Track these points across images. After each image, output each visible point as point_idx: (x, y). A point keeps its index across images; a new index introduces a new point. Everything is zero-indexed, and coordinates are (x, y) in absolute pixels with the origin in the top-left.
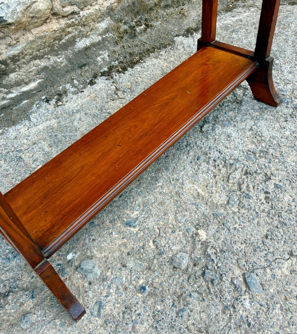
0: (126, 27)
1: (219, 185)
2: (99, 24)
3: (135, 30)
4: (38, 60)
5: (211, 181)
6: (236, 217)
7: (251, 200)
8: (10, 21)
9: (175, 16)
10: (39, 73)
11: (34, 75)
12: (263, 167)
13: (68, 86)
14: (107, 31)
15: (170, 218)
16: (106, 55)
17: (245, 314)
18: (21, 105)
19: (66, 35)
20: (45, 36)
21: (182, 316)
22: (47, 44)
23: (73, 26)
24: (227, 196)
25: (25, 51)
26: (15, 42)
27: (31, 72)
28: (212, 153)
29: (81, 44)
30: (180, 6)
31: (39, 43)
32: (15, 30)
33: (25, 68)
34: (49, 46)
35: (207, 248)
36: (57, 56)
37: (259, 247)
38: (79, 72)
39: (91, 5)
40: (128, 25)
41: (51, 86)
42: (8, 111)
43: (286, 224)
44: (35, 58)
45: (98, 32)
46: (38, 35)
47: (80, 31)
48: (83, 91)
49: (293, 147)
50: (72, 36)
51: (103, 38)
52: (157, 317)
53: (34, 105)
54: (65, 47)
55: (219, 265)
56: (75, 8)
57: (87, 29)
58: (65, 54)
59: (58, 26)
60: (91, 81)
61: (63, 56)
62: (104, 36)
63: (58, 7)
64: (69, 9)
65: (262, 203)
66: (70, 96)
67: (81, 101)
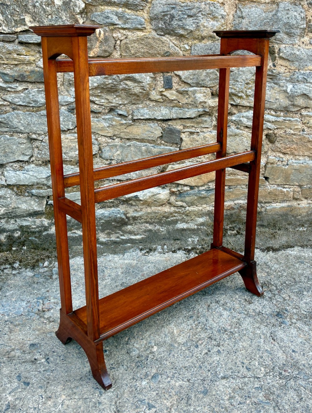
1: (188, 334)
2: (198, 219)
3: (227, 232)
4: (148, 225)
5: (186, 330)
6: (180, 352)
7: (196, 349)
8: (141, 198)
9: (267, 235)
10: (145, 231)
11: (142, 232)
12: (222, 339)
13: (159, 247)
14: (202, 224)
16: (196, 240)
17: (139, 385)
18: (126, 245)
19: (172, 217)
20: (158, 213)
22: (157, 218)
23: (179, 213)
24: (186, 341)
25: (143, 216)
26: (139, 210)
27: (141, 229)
28: (201, 319)
29: (180, 226)
30: (276, 229)
31: (153, 215)
32: (142, 204)
33: (139, 225)
34: (158, 219)
35: (150, 354)
36: (161, 226)
37: (176, 368)
38: (172, 242)
39: (197, 206)
41: (149, 243)
42: (117, 245)
43: (201, 368)
44: (147, 222)
45: (196, 223)
46: (154, 211)
47: (183, 218)
48: (165, 254)
49: (251, 340)
50: (176, 219)
51: (198, 228)
53: (132, 249)
54: (169, 223)
55: (148, 363)
56: (184, 204)
57: (189, 218)
58: (167, 227)
59: (169, 210)
60: (174, 250)
61: (166, 228)
62: (199, 227)
63: (173, 200)
64: (180, 203)
65: (201, 354)
66: (155, 253)
67: (158, 258)
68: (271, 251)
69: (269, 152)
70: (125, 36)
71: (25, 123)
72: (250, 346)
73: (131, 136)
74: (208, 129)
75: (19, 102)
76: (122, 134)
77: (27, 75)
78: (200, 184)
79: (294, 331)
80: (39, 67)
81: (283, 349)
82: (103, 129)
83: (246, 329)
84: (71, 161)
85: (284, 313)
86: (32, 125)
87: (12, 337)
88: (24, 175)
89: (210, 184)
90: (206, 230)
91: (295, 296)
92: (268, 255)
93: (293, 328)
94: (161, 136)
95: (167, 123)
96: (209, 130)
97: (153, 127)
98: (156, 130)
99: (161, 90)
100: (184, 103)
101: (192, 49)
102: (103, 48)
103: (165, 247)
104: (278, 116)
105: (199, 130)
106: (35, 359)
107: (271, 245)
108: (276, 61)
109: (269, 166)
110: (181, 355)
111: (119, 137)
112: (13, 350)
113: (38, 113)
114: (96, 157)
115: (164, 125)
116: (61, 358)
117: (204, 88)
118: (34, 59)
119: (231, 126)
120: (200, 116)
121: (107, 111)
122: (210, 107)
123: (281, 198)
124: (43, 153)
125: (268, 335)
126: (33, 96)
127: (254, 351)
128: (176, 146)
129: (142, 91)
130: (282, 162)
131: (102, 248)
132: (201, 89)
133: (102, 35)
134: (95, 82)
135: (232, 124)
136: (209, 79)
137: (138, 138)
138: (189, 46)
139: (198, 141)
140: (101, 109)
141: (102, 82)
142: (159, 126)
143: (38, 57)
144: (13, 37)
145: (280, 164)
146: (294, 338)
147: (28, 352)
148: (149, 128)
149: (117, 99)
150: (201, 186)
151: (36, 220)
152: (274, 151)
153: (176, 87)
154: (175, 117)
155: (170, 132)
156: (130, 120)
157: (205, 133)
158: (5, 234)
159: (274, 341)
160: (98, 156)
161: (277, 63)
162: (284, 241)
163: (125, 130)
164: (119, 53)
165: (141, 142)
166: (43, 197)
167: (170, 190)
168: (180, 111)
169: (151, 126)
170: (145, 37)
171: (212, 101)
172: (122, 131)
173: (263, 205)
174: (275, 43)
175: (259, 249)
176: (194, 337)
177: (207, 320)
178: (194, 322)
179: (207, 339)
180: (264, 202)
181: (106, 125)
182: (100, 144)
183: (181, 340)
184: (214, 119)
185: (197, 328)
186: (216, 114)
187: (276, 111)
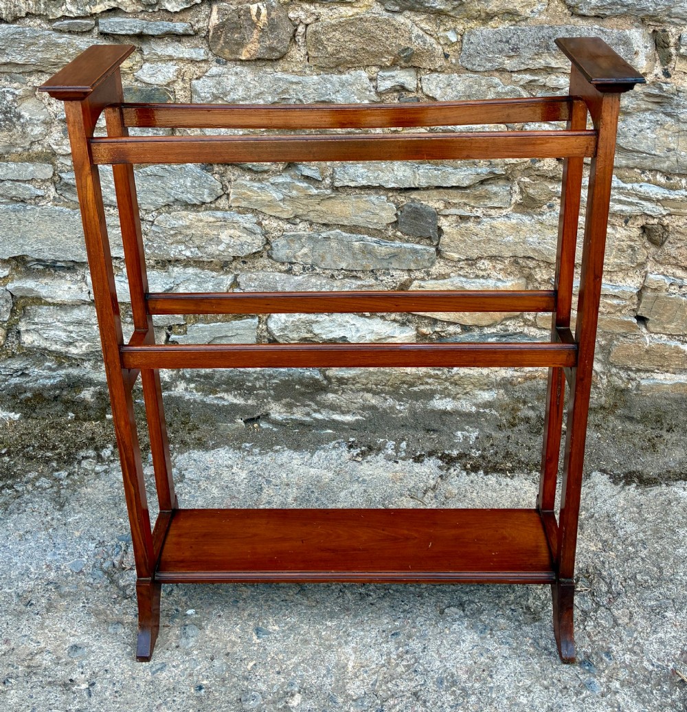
0: (531, 414)
1: (375, 677)
2: (481, 392)
4: (371, 395)
9: (636, 441)
10: (364, 408)
11: (356, 409)
13: (391, 444)
14: (489, 405)
16: (474, 435)
18: (322, 432)
19: (422, 384)
20: (391, 374)
22: (390, 383)
23: (436, 379)
25: (359, 379)
27: (355, 403)
29: (439, 404)
30: (661, 430)
31: (380, 377)
33: (350, 395)
34: (392, 386)
36: (399, 401)
38: (420, 434)
40: (538, 412)
41: (371, 432)
42: (306, 430)
44: (369, 391)
45: (475, 401)
47: (446, 388)
48: (397, 462)
50: (431, 389)
51: (478, 413)
53: (334, 442)
54: (417, 396)
57: (459, 389)
58: (410, 404)
60: (420, 456)
61: (408, 405)
62: (482, 411)
66: (378, 458)
67: (380, 472)
68: (634, 485)
69: (649, 264)
70: (315, 17)
73: (331, 218)
74: (502, 211)
76: (312, 214)
78: (484, 323)
80: (141, 82)
82: (271, 204)
83: (500, 689)
84: (212, 261)
85: (601, 658)
87: (47, 622)
88: (122, 284)
89: (508, 323)
90: (496, 418)
91: (643, 617)
92: (623, 494)
93: (605, 704)
94: (396, 222)
95: (407, 194)
96: (505, 214)
97: (376, 202)
98: (384, 211)
101: (465, 41)
102: (268, 43)
103: (402, 444)
104: (672, 188)
105: (480, 212)
107: (640, 468)
108: (672, 64)
109: (649, 293)
111: (306, 221)
112: (42, 651)
113: (141, 170)
114: (262, 257)
115: (401, 199)
116: (116, 689)
118: (131, 64)
120: (482, 182)
121: (281, 168)
122: (506, 165)
123: (676, 365)
124: (155, 245)
128: (428, 242)
130: (680, 287)
131: (275, 432)
133: (263, 18)
137: (346, 223)
138: (457, 33)
139: (477, 235)
142: (390, 202)
143: (138, 62)
144: (87, 24)
145: (674, 292)
147: (64, 660)
148: (368, 206)
150: (489, 326)
152: (661, 264)
154: (424, 183)
155: (413, 215)
156: (327, 189)
157: (494, 219)
158: (92, 389)
160: (265, 254)
161: (674, 68)
162: (674, 460)
163: (318, 207)
164: (303, 52)
165: (352, 233)
166: (160, 328)
167: (417, 329)
168: (436, 172)
169: (371, 200)
170: (356, 19)
172: (311, 208)
173: (633, 375)
174: (669, 22)
175: (607, 474)
176: (384, 687)
177: (425, 648)
178: (397, 649)
179: (409, 698)
180: (634, 369)
181: (277, 196)
182: (267, 232)
183: (354, 689)
184: (516, 188)
185: (397, 665)
186: (522, 180)
187: (668, 175)
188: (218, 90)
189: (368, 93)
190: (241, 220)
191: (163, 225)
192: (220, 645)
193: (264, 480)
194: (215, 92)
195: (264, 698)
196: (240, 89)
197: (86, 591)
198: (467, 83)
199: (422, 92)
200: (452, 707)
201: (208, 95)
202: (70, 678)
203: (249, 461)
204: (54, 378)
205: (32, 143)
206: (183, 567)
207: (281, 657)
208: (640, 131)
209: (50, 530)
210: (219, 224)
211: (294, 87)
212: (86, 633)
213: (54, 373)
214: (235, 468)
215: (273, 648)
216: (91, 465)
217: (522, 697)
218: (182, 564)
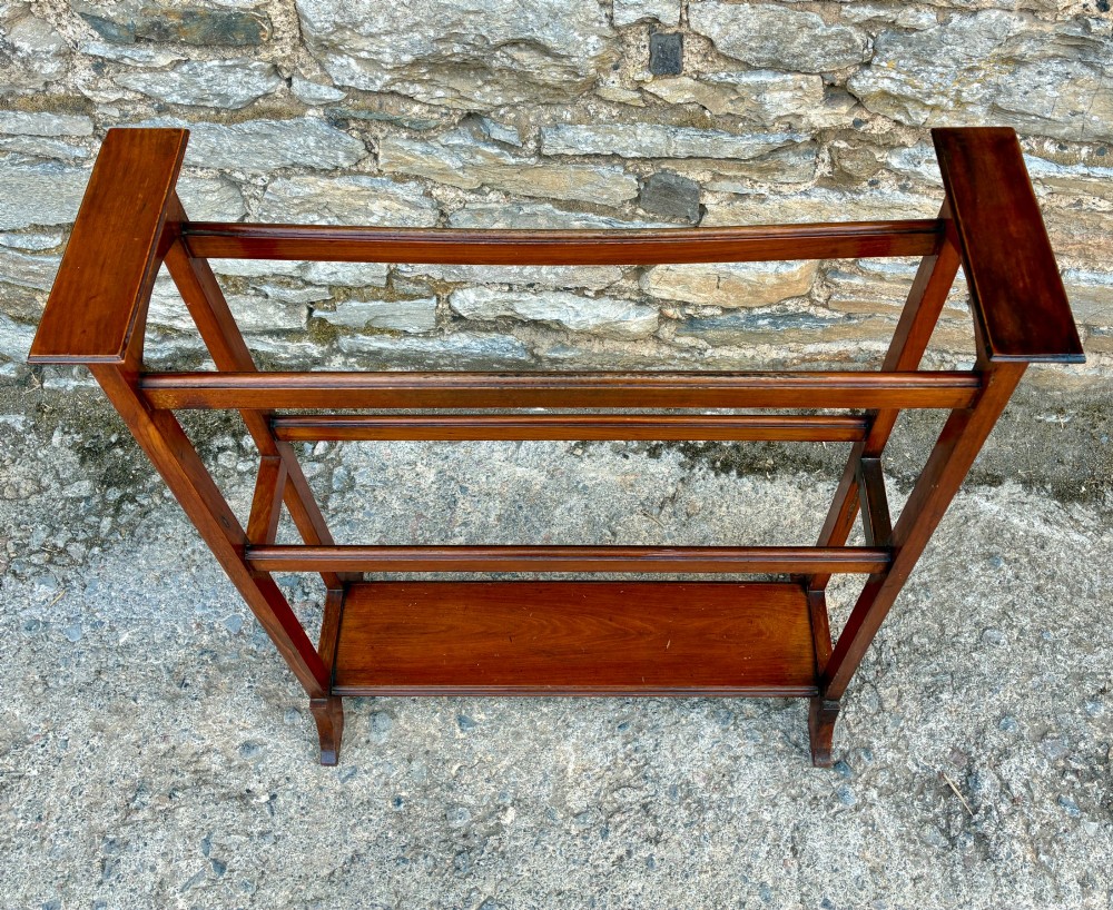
1: (598, 785)
5: (598, 770)
6: (562, 839)
7: (600, 841)
8: (571, 327)
12: (672, 821)
15: (504, 763)
19: (663, 365)
20: (621, 357)
21: (398, 864)
23: (682, 360)
24: (588, 807)
25: (579, 359)
26: (569, 343)
28: (646, 737)
31: (607, 359)
35: (493, 835)
37: (537, 893)
39: (739, 347)
46: (611, 351)
48: (627, 457)
49: (740, 841)
52: (380, 840)
55: (481, 863)
56: (702, 344)
59: (653, 352)
60: (657, 446)
63: (667, 335)
64: (686, 341)
65: (607, 858)
66: (603, 449)
67: (605, 475)
71: (204, 149)
72: (729, 861)
73: (537, 191)
74: (799, 187)
75: (168, 95)
76: (508, 184)
77: (171, 26)
78: (754, 304)
79: (854, 835)
81: (804, 889)
82: (444, 172)
83: (741, 800)
85: (860, 758)
86: (225, 155)
87: (210, 710)
91: (914, 699)
93: (858, 821)
94: (637, 199)
95: (656, 164)
96: (803, 190)
97: (607, 174)
98: (619, 185)
99: (637, 78)
100: (722, 111)
104: (1064, 162)
105: (766, 186)
106: (248, 791)
110: (561, 854)
111: (499, 191)
112: (208, 750)
113: (233, 127)
115: (646, 169)
116: (301, 804)
117: (799, 76)
119: (883, 183)
120: (774, 152)
121: (456, 121)
122: (813, 128)
124: (273, 216)
125: (787, 833)
126: (207, 81)
127: (732, 880)
128: (683, 220)
129: (571, 77)
132: (785, 81)
134: (405, 51)
135: (886, 174)
136: (819, 51)
137: (560, 197)
139: (757, 215)
140: (436, 116)
141: (430, 52)
142: (629, 172)
146: (846, 859)
147: (236, 763)
148: (594, 178)
149: (488, 89)
150: (761, 307)
151: (287, 344)
153: (696, 66)
154: (682, 152)
155: (662, 192)
156: (530, 157)
157: (785, 196)
159: (795, 855)
163: (518, 177)
165: (570, 210)
166: (297, 305)
167: (660, 310)
168: (703, 140)
169: (599, 172)
171: (825, 112)
172: (506, 178)
175: (894, 477)
176: (609, 798)
177: (656, 745)
178: (625, 744)
179: (638, 812)
180: (951, 352)
181: (451, 162)
182: (440, 203)
183: (576, 800)
184: (825, 156)
185: (625, 767)
186: (836, 144)
187: (1062, 144)
188: (342, 17)
189: (597, 25)
190: (398, 191)
191: (282, 193)
192: (417, 740)
193: (457, 488)
194: (338, 20)
195: (473, 814)
196: (381, 19)
197: (250, 662)
198: (765, 18)
199: (689, 26)
200: (686, 825)
201: (327, 25)
202: (246, 787)
203: (437, 454)
204: (161, 351)
205: (46, 84)
206: (364, 679)
207: (489, 758)
208: (1035, 87)
209: (193, 570)
210: (366, 193)
211: (472, 17)
212: (257, 726)
213: (160, 346)
214: (419, 464)
215: (480, 745)
216: (230, 460)
217: (765, 813)
218: (363, 675)
